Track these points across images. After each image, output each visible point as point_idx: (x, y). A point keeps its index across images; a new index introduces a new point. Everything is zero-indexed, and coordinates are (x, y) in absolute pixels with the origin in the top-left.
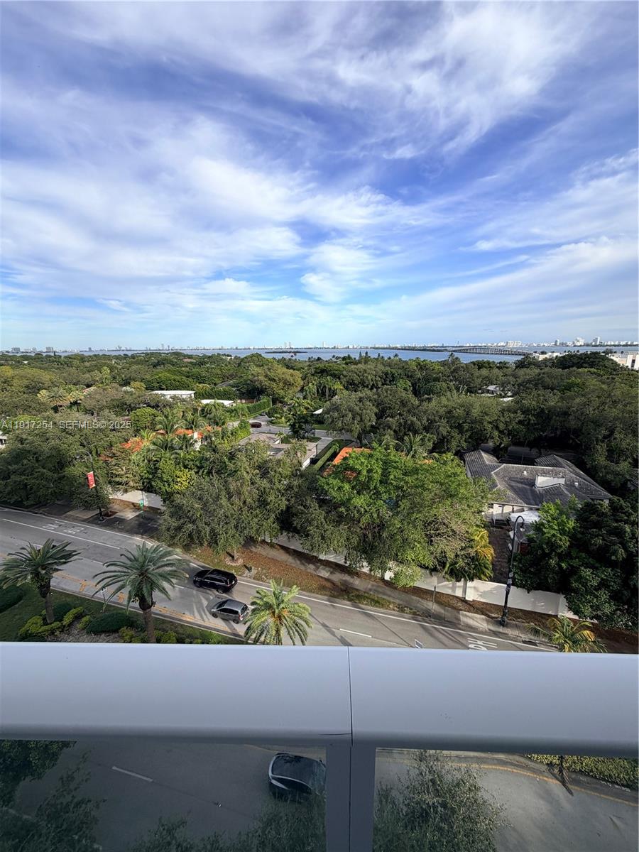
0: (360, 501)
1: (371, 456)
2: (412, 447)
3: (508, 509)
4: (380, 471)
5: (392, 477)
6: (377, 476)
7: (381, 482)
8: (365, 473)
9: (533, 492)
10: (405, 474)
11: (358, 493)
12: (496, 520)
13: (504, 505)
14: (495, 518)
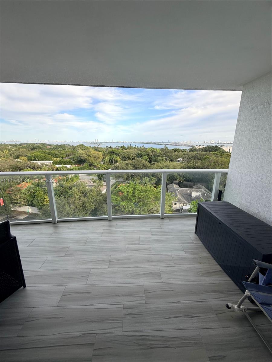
0: (123, 203)
1: (129, 186)
2: (145, 182)
3: (182, 205)
4: (132, 192)
5: (136, 194)
6: (130, 194)
7: (132, 196)
8: (126, 192)
9: (191, 198)
10: (141, 192)
11: (124, 200)
12: (178, 209)
13: (180, 204)
14: (177, 209)
